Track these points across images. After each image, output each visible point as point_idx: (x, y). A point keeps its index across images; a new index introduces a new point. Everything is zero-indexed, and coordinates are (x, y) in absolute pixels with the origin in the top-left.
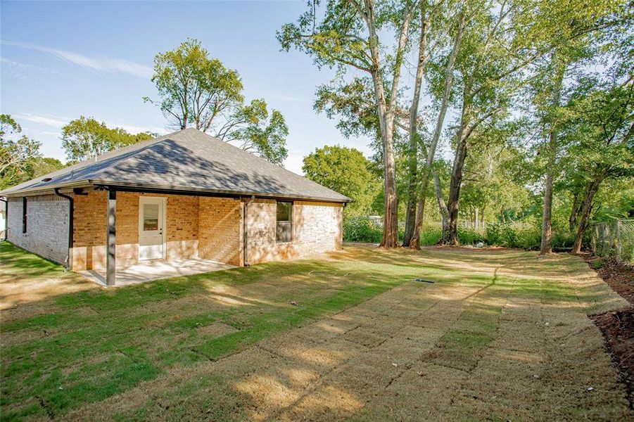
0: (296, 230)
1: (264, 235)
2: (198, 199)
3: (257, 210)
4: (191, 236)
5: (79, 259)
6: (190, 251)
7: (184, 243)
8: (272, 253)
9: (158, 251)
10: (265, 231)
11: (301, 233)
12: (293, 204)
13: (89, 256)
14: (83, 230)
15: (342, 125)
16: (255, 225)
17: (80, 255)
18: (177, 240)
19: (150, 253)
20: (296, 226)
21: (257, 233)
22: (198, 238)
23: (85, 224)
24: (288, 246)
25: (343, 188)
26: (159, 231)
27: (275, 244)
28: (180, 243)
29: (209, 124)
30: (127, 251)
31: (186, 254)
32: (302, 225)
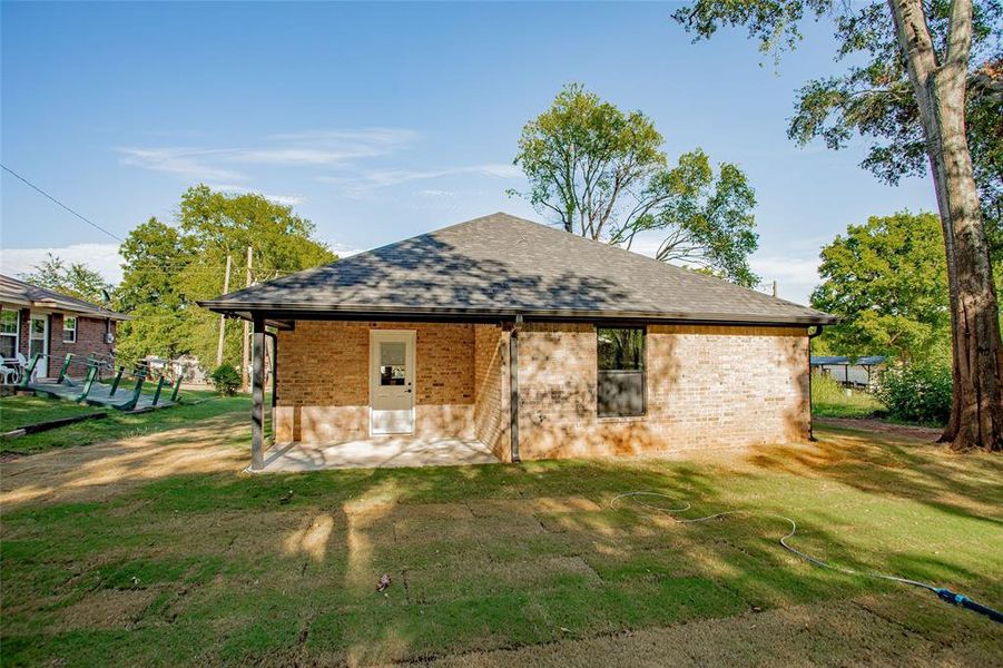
0: (655, 390)
1: (566, 399)
2: (473, 331)
3: (544, 346)
4: (459, 397)
5: (285, 424)
6: (459, 424)
7: (447, 408)
8: (588, 439)
9: (406, 419)
10: (566, 391)
11: (673, 397)
12: (645, 333)
13: (297, 420)
14: (288, 381)
15: (878, 157)
16: (541, 377)
17: (285, 419)
18: (433, 403)
19: (391, 423)
20: (656, 381)
21: (544, 395)
22: (473, 402)
23: (291, 373)
24: (632, 426)
25: (920, 300)
26: (406, 387)
27: (596, 421)
28: (441, 409)
29: (608, 211)
30: (351, 416)
31: (452, 428)
32: (674, 380)
